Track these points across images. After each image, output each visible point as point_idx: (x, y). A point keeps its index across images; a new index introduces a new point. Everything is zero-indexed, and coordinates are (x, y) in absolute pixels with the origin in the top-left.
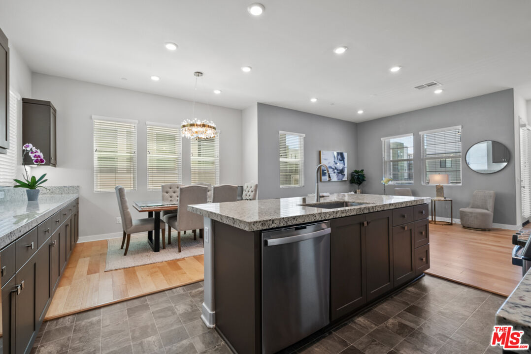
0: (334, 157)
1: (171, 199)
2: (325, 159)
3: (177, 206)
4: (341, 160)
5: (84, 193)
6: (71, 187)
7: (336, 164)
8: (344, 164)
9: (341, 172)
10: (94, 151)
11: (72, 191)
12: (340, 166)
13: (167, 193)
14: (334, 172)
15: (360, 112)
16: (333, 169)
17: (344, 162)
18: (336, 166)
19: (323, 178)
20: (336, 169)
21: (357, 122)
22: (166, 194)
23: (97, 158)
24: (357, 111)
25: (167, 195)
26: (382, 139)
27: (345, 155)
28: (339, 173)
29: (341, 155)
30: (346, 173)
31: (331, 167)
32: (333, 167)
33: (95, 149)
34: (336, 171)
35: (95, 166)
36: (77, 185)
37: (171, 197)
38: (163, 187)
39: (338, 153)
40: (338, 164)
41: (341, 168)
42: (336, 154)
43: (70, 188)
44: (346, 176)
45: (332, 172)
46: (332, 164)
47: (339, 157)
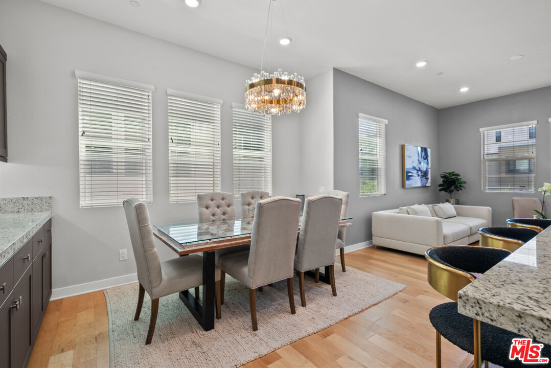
0: (418, 154)
1: (213, 218)
2: (409, 157)
3: (250, 237)
4: (425, 159)
5: (62, 210)
6: (36, 198)
7: (420, 163)
8: (428, 164)
9: (425, 175)
10: (80, 134)
11: (38, 207)
12: (424, 166)
13: (207, 208)
14: (418, 175)
15: (464, 90)
16: (417, 170)
17: (428, 161)
18: (420, 166)
19: (407, 182)
20: (420, 170)
21: (440, 109)
22: (205, 209)
23: (84, 146)
24: (459, 89)
25: (207, 211)
26: (481, 130)
27: (429, 151)
28: (422, 176)
29: (424, 150)
30: (429, 176)
31: (414, 168)
32: (417, 168)
33: (81, 130)
34: (419, 172)
35: (81, 158)
36: (47, 195)
37: (213, 215)
38: (200, 198)
39: (422, 148)
40: (422, 164)
41: (425, 169)
42: (419, 149)
43: (36, 201)
44: (429, 181)
45: (416, 175)
46: (416, 164)
47: (423, 154)
